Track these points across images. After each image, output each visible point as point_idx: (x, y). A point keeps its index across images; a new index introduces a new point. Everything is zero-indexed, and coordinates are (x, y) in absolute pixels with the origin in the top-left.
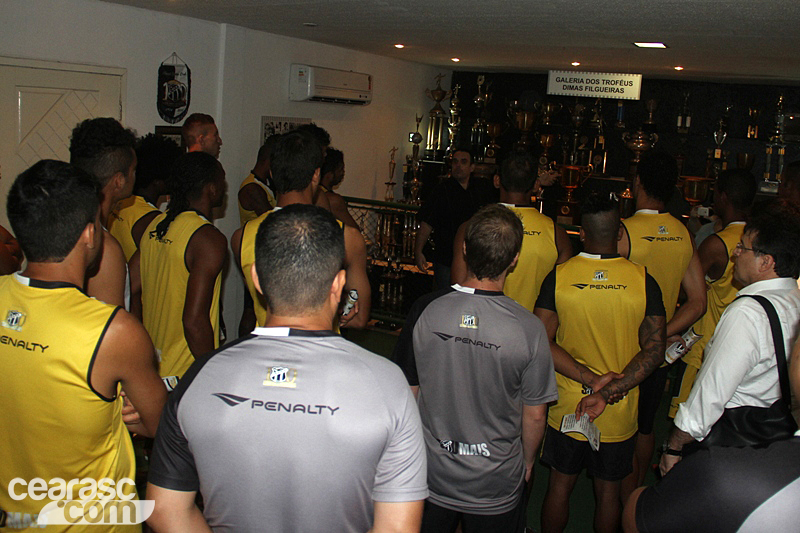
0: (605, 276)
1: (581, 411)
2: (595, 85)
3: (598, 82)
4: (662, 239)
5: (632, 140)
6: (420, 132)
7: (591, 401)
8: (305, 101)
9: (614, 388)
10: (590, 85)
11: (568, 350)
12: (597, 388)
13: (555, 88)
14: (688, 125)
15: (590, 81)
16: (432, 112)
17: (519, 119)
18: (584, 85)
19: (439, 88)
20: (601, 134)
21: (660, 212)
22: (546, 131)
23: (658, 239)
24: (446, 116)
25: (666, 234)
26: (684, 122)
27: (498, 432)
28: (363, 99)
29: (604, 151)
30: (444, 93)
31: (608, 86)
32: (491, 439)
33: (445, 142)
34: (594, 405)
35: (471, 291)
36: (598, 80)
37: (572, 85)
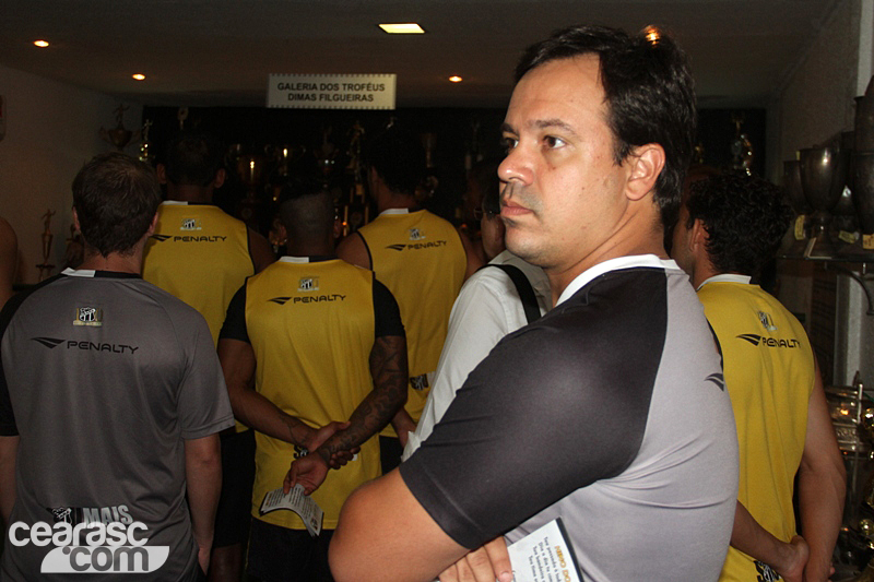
0: (315, 284)
1: (291, 480)
2: (334, 92)
3: (336, 87)
4: (417, 247)
7: (305, 464)
9: (338, 443)
10: (326, 92)
11: (271, 399)
12: (314, 447)
13: (277, 98)
15: (326, 87)
18: (318, 92)
19: (120, 128)
20: (358, 182)
21: (410, 211)
23: (410, 246)
25: (422, 239)
27: (145, 485)
29: (364, 205)
30: (129, 135)
31: (350, 92)
32: (136, 496)
34: (310, 471)
35: (90, 273)
36: (336, 85)
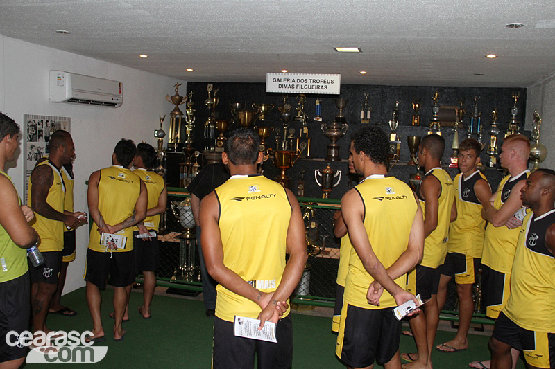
2: (304, 84)
3: (306, 81)
4: (390, 198)
5: (329, 129)
6: (163, 128)
8: (64, 102)
13: (272, 87)
14: (369, 117)
15: (300, 81)
16: (172, 114)
17: (241, 116)
18: (295, 84)
19: (177, 95)
20: (305, 126)
22: (262, 125)
23: (387, 198)
24: (183, 116)
25: (393, 194)
26: (365, 115)
28: (114, 101)
29: (308, 139)
30: (181, 98)
31: (314, 84)
33: (184, 136)
37: (285, 84)
